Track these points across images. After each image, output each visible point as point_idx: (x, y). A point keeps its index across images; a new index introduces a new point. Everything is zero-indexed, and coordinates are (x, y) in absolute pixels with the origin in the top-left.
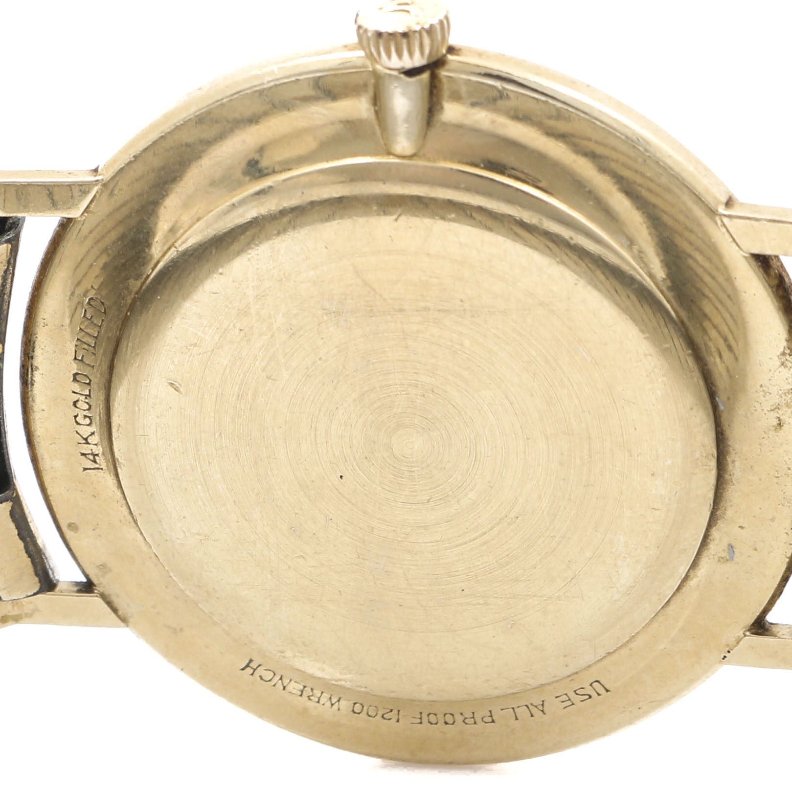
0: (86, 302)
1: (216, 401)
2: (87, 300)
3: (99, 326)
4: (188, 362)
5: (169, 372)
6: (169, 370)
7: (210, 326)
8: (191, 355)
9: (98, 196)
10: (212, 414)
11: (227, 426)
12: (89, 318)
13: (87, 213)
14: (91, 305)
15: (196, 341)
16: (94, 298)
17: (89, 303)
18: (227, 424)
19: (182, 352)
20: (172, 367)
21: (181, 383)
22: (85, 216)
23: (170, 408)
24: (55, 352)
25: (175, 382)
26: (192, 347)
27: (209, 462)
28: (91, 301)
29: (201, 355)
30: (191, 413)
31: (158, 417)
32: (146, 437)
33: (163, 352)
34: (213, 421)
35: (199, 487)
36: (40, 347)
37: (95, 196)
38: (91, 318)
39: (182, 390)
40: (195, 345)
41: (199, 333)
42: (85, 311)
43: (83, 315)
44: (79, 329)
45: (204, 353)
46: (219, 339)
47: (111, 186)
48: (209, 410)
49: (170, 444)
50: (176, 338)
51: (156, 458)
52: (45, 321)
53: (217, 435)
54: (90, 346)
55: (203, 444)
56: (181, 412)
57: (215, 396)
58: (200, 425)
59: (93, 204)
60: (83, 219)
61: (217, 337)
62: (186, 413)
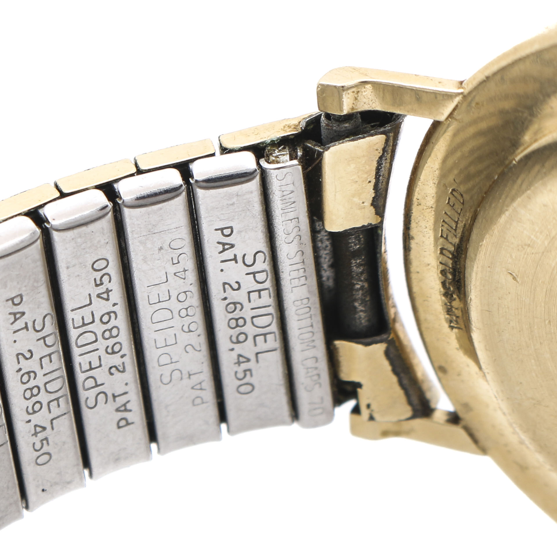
0: (450, 192)
1: (546, 294)
2: (451, 190)
3: (459, 214)
4: (523, 258)
5: (508, 264)
6: (508, 262)
7: (541, 233)
8: (526, 252)
9: (459, 105)
10: (543, 304)
11: (555, 317)
12: (452, 205)
13: (451, 118)
14: (453, 195)
15: (529, 242)
16: (456, 190)
17: (451, 193)
18: (555, 315)
19: (518, 250)
20: (510, 260)
21: (517, 274)
22: (449, 121)
23: (509, 293)
24: (426, 227)
25: (513, 273)
26: (527, 247)
27: (541, 343)
28: (454, 191)
29: (533, 255)
30: (526, 300)
31: (499, 299)
32: (490, 313)
33: (503, 247)
34: (544, 310)
35: (533, 361)
36: (415, 221)
37: (457, 106)
38: (453, 206)
39: (518, 280)
40: (529, 246)
41: (532, 237)
42: (449, 199)
43: (447, 202)
44: (444, 212)
45: (536, 253)
46: (548, 244)
47: (470, 99)
48: (540, 300)
49: (509, 322)
50: (514, 237)
51: (498, 332)
52: (419, 201)
53: (547, 322)
54: (453, 229)
55: (535, 327)
56: (518, 298)
57: (545, 290)
58: (533, 312)
59: (456, 112)
60: (447, 123)
61: (546, 243)
62: (522, 299)
